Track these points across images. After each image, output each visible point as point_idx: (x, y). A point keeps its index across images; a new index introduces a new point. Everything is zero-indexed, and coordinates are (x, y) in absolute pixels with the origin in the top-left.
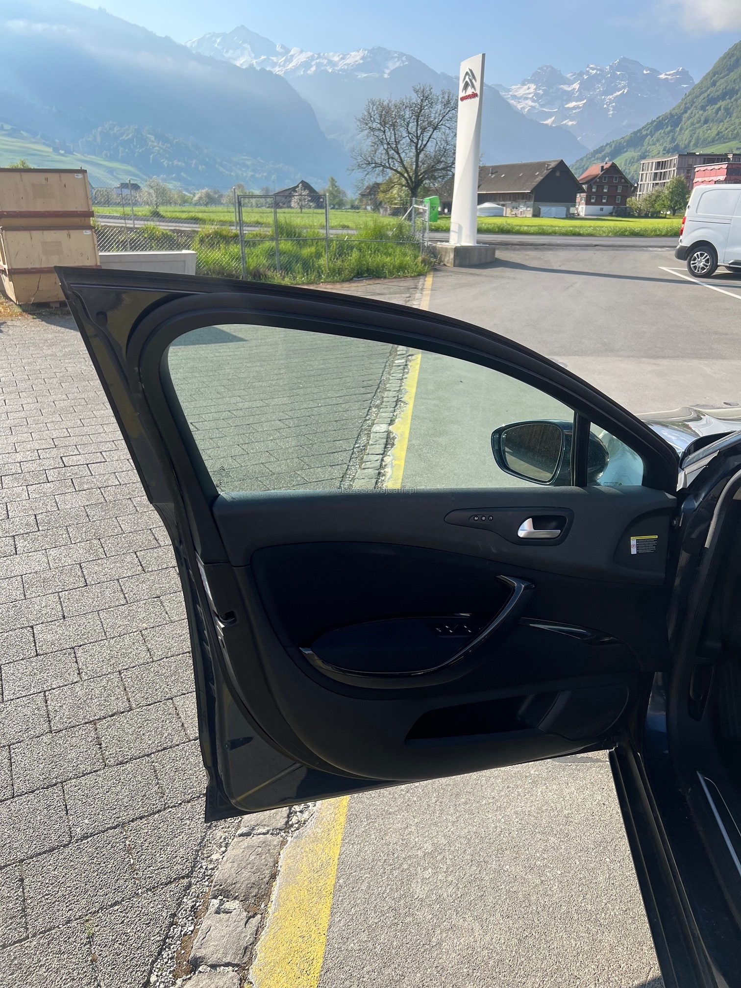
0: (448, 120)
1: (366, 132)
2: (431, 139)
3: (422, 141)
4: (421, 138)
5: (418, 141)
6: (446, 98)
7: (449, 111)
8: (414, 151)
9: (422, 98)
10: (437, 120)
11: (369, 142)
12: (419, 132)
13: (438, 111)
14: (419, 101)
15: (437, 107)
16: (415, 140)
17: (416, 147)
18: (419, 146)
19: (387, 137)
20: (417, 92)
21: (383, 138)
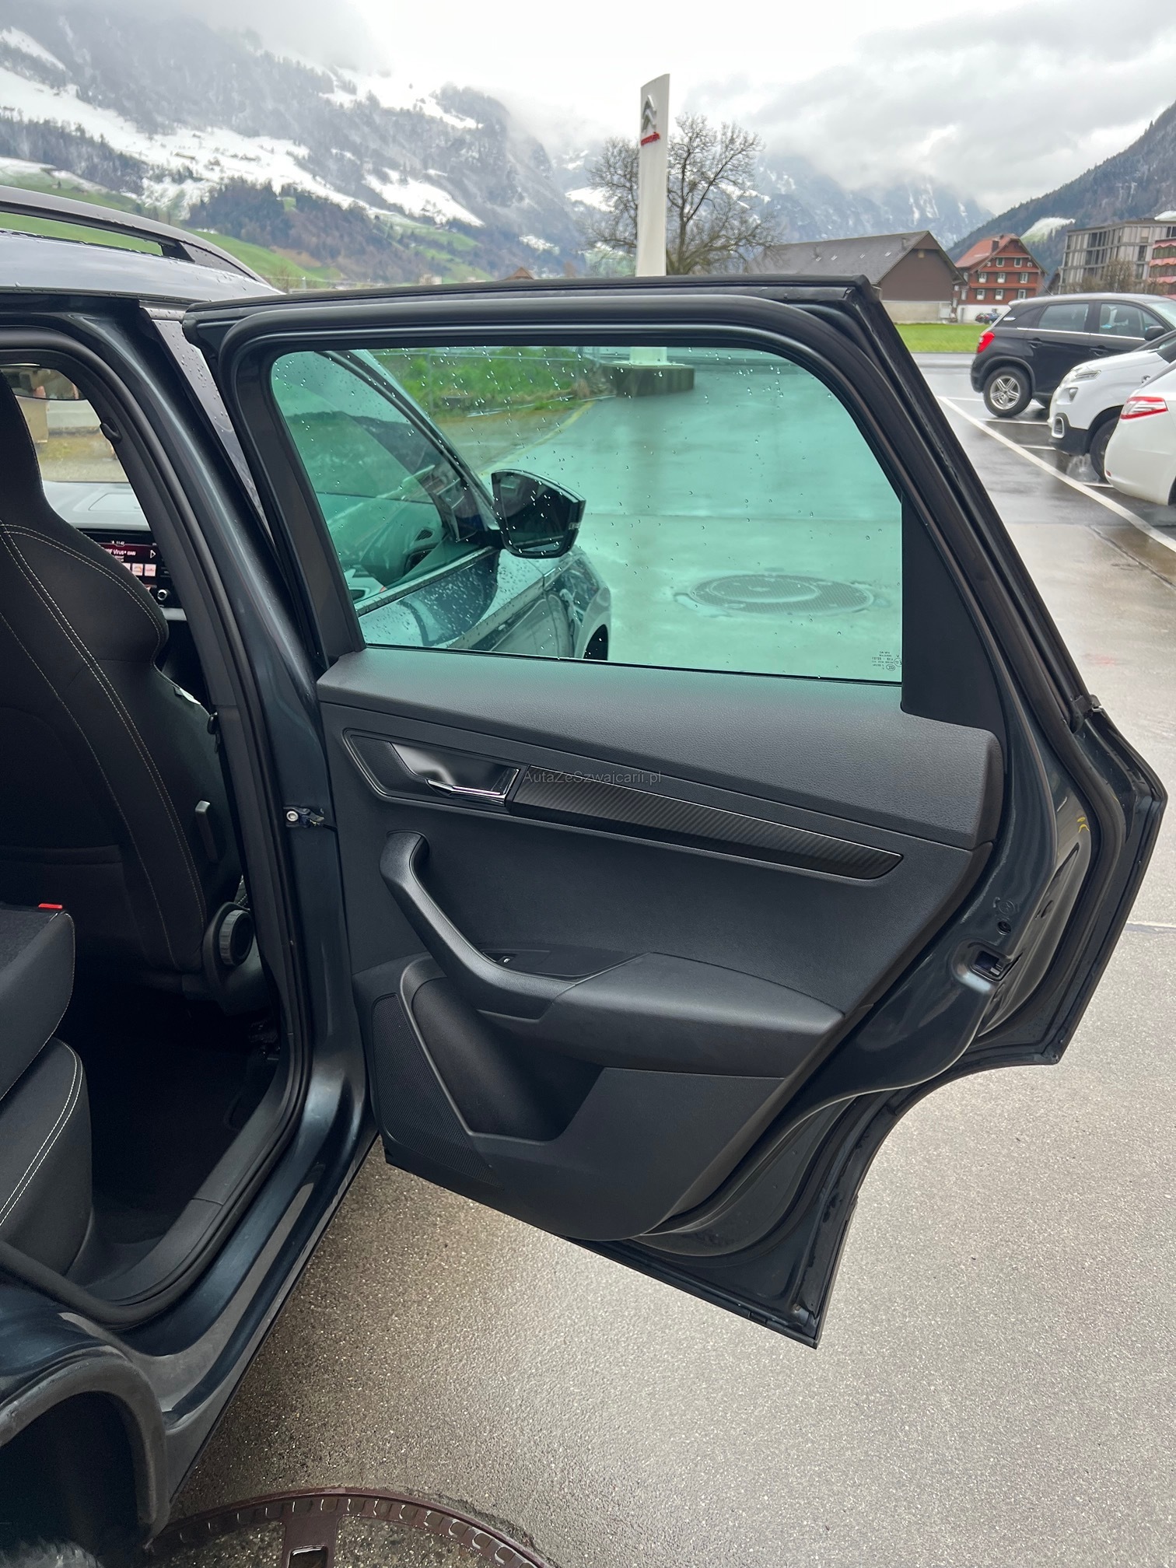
0: (731, 170)
1: (602, 191)
2: (705, 201)
3: (692, 204)
4: (690, 199)
5: (684, 204)
6: (729, 134)
7: (733, 155)
8: (678, 220)
9: (690, 135)
10: (714, 170)
12: (686, 190)
13: (718, 155)
14: (686, 140)
15: (713, 149)
16: (680, 202)
17: (681, 215)
18: (686, 210)
19: (635, 198)
20: (682, 125)
21: (628, 200)
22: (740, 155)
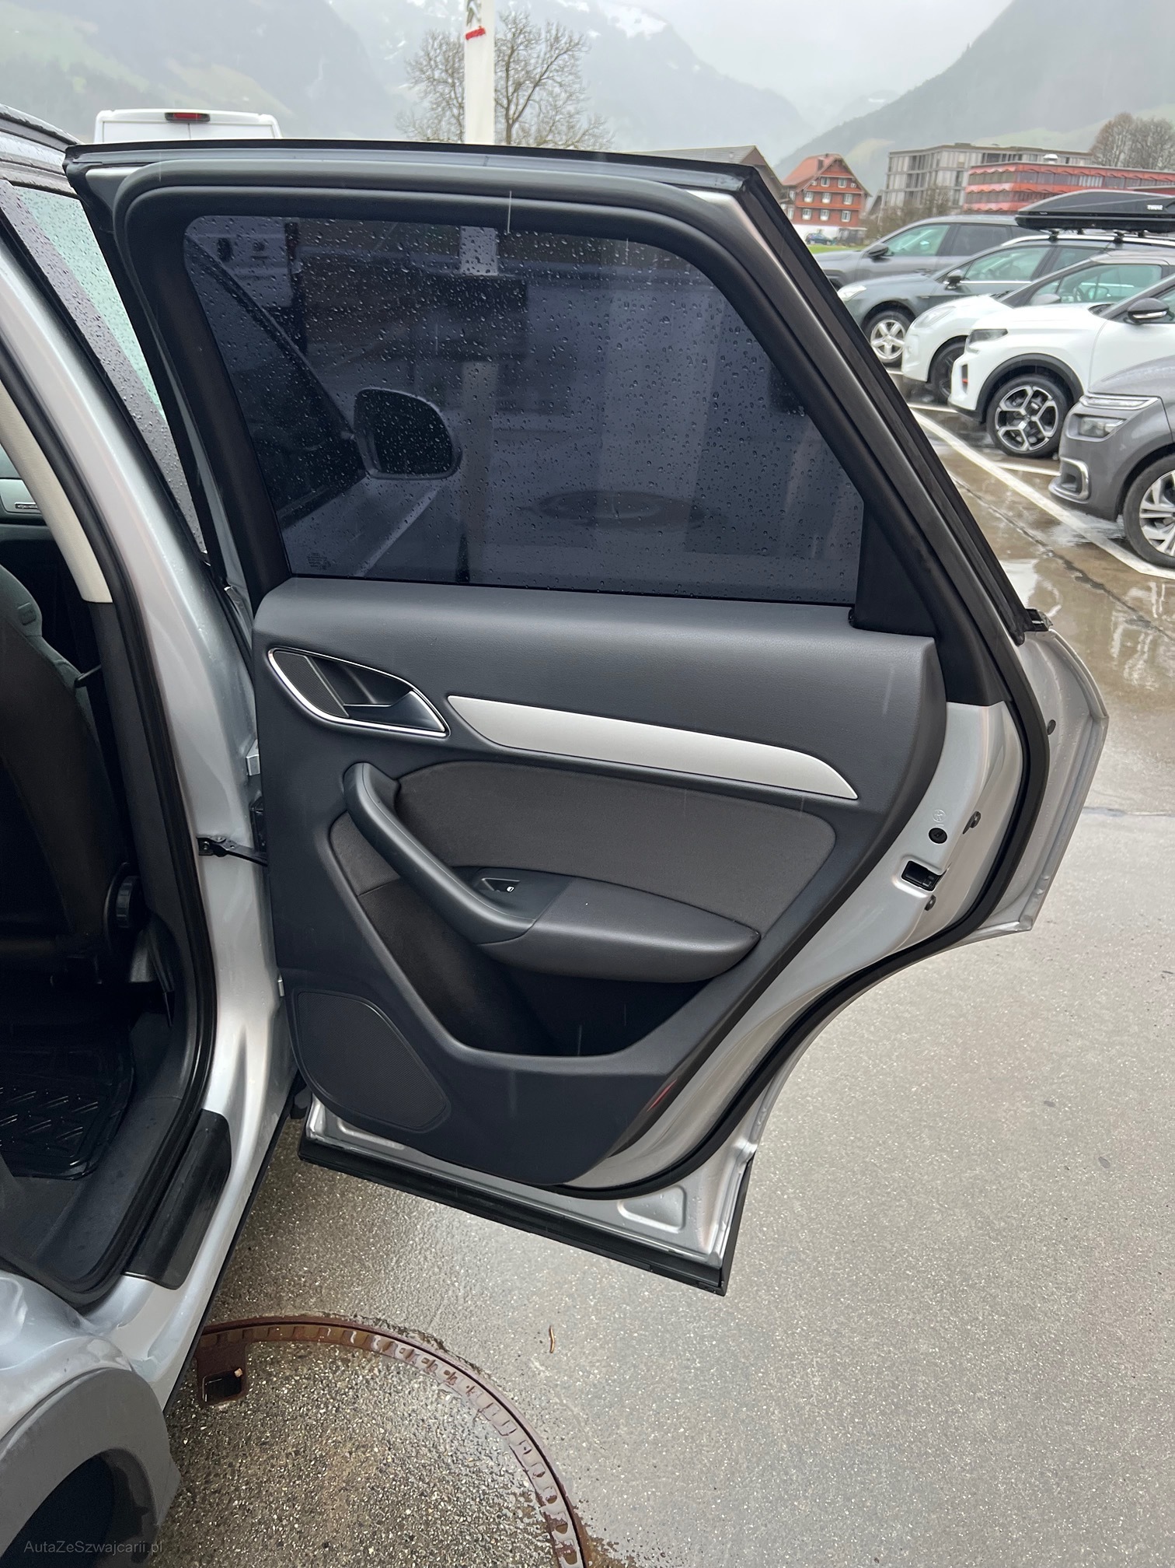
0: (557, 71)
1: (422, 86)
2: (531, 102)
3: (517, 105)
4: (514, 100)
5: (509, 104)
6: (554, 32)
7: (559, 55)
8: (503, 121)
9: (513, 30)
10: (539, 70)
11: (426, 104)
12: (511, 90)
13: (542, 54)
14: (510, 36)
15: (538, 48)
16: (505, 102)
17: (507, 115)
18: (511, 112)
19: (458, 95)
20: (505, 20)
21: (450, 97)
22: (566, 56)
